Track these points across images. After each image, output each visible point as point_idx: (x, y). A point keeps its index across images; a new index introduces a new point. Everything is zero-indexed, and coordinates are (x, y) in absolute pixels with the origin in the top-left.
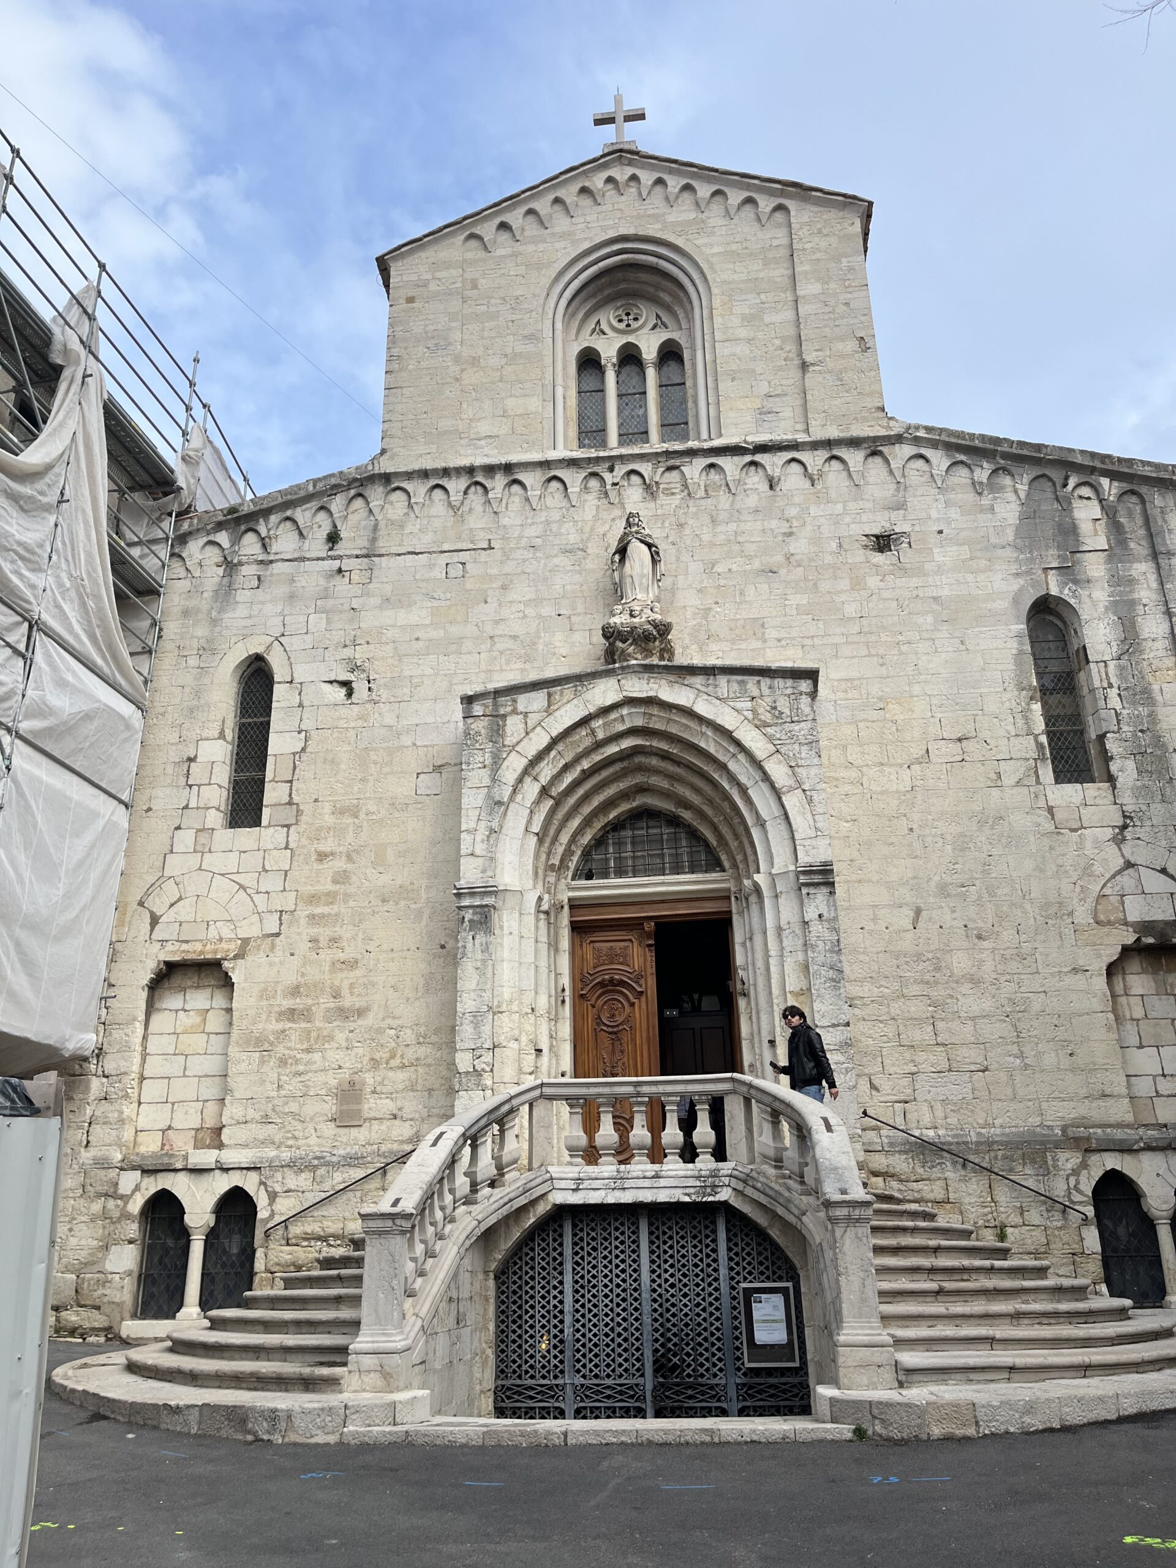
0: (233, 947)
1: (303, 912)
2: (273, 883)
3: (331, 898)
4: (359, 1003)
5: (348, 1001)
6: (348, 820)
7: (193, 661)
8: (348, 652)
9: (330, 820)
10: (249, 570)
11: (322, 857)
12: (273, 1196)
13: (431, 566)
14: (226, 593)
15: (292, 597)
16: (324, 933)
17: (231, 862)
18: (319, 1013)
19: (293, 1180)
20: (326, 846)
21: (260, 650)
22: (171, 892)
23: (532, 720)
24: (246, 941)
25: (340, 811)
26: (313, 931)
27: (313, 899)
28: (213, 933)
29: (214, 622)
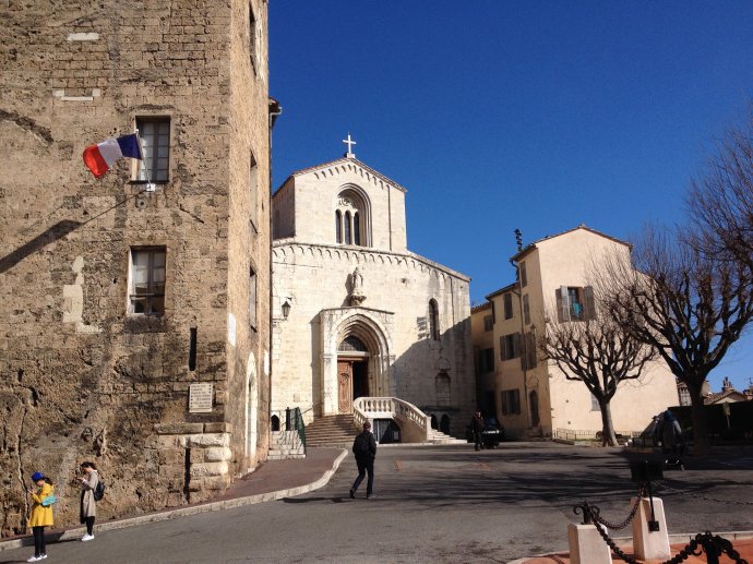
1: (284, 354)
3: (290, 352)
4: (298, 376)
5: (295, 376)
6: (293, 333)
8: (290, 290)
9: (289, 333)
11: (287, 342)
13: (309, 270)
16: (289, 360)
18: (289, 378)
20: (288, 339)
27: (286, 352)
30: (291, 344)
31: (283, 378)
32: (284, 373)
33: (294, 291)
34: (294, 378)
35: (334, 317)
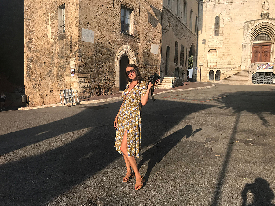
0: (217, 48)
1: (224, 45)
2: (221, 42)
3: (227, 43)
4: (230, 54)
5: (229, 54)
6: (229, 35)
7: (211, 17)
8: (229, 15)
9: (227, 35)
10: (217, 5)
11: (226, 39)
12: (222, 71)
13: (239, 4)
14: (214, 8)
15: (222, 8)
16: (227, 47)
17: (216, 40)
18: (226, 55)
19: (224, 70)
20: (226, 38)
21: (219, 15)
22: (210, 43)
23: (252, 24)
24: (218, 48)
25: (228, 34)
26: (225, 47)
27: (225, 43)
28: (215, 47)
29: (213, 12)
30: (228, 40)
31: (223, 55)
32: (224, 53)
33: (230, 15)
34: (229, 55)
35: (250, 25)
